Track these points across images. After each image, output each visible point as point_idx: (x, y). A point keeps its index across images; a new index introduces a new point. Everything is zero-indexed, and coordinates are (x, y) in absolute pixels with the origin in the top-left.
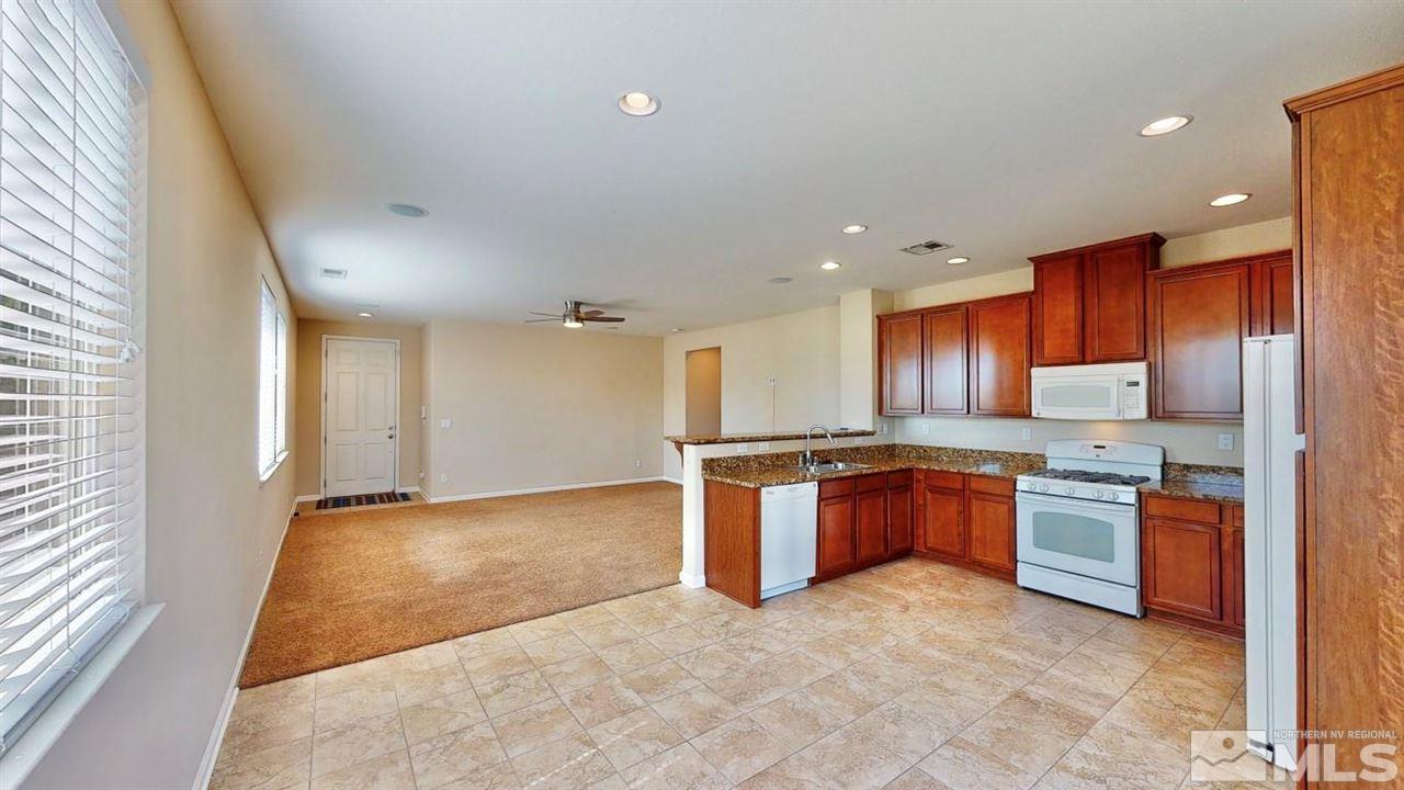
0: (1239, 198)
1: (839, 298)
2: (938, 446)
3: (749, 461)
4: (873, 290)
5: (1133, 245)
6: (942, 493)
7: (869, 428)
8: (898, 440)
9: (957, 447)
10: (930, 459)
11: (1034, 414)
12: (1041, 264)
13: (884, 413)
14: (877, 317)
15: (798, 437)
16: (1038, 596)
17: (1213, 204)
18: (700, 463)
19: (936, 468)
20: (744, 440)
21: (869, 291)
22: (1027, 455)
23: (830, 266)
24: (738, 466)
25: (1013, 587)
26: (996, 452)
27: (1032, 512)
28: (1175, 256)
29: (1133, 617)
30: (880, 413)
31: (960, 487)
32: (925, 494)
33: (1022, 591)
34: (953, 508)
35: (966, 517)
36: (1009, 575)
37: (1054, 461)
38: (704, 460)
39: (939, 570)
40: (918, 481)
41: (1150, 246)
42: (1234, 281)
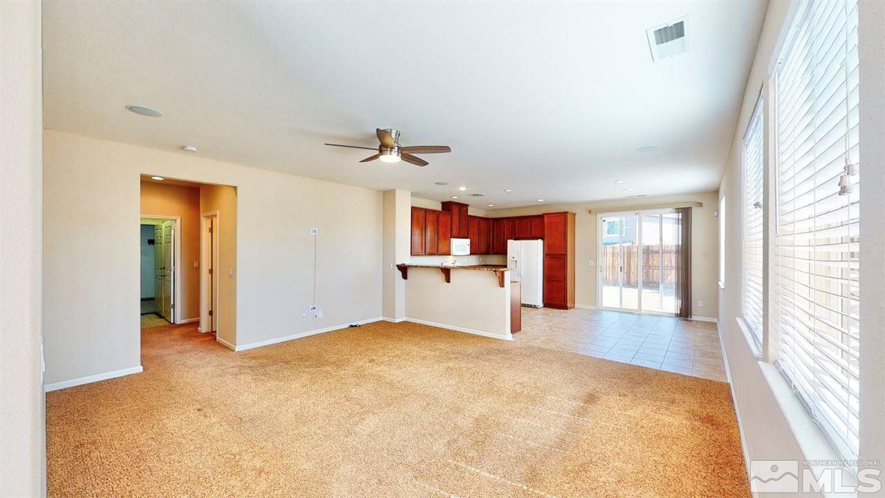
1: (395, 190)
21: (410, 193)
42: (477, 221)
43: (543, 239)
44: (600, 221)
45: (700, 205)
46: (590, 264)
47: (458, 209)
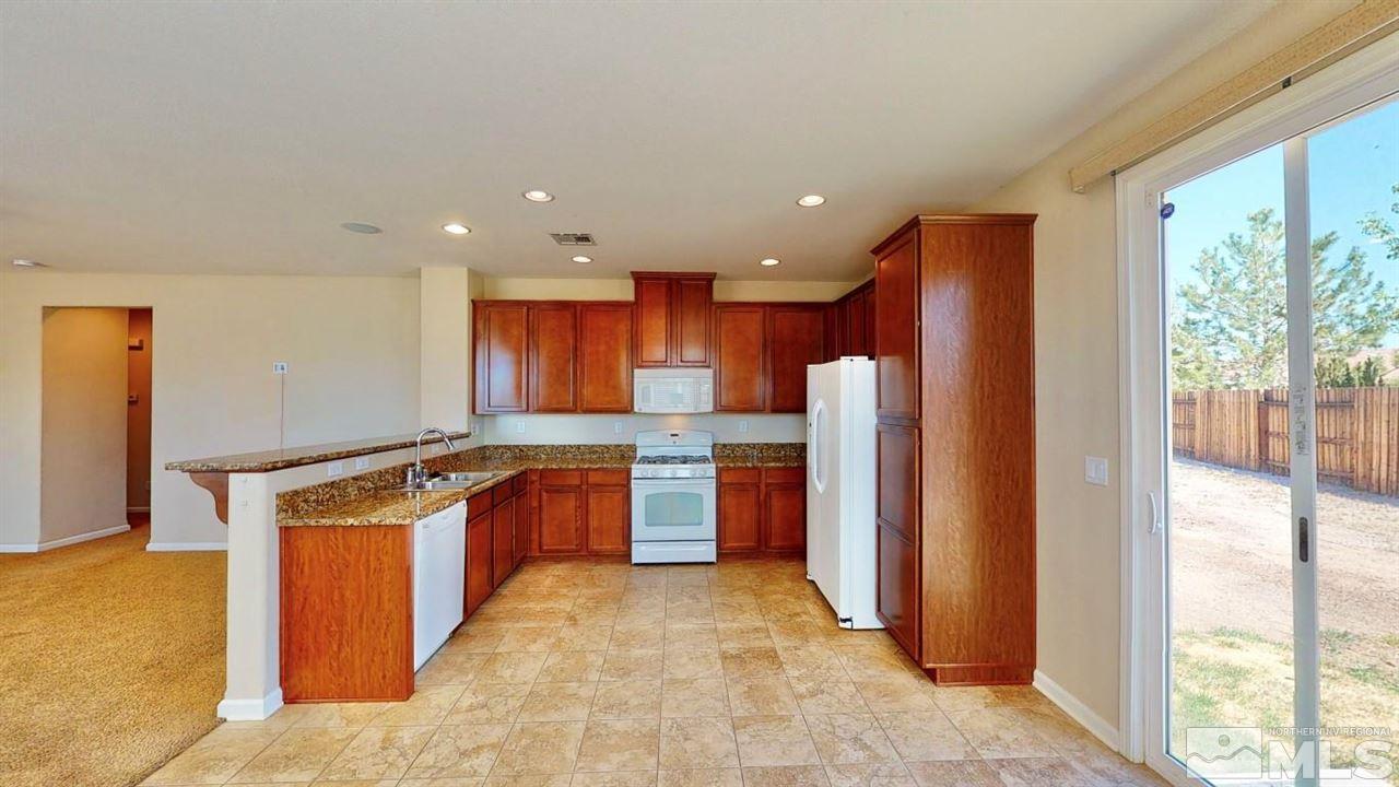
0: (776, 262)
1: (420, 269)
2: (535, 444)
3: (346, 487)
4: (469, 270)
5: (703, 279)
6: (558, 491)
7: (464, 430)
8: (489, 440)
9: (556, 443)
10: (527, 458)
11: (636, 410)
12: (640, 279)
13: (478, 412)
14: (473, 301)
15: (404, 446)
16: (650, 568)
17: (763, 263)
18: (274, 502)
19: (554, 467)
20: (339, 457)
21: (465, 269)
22: (620, 446)
23: (456, 229)
24: (333, 496)
25: (628, 565)
26: (593, 446)
27: (644, 496)
28: (720, 293)
29: (712, 563)
30: (474, 412)
31: (577, 482)
32: (540, 495)
33: (637, 568)
34: (570, 503)
35: (584, 509)
36: (626, 557)
37: (643, 449)
38: (278, 495)
39: (559, 570)
40: (532, 482)
41: (704, 282)
42: (758, 316)
43: (872, 354)
47: (664, 289)
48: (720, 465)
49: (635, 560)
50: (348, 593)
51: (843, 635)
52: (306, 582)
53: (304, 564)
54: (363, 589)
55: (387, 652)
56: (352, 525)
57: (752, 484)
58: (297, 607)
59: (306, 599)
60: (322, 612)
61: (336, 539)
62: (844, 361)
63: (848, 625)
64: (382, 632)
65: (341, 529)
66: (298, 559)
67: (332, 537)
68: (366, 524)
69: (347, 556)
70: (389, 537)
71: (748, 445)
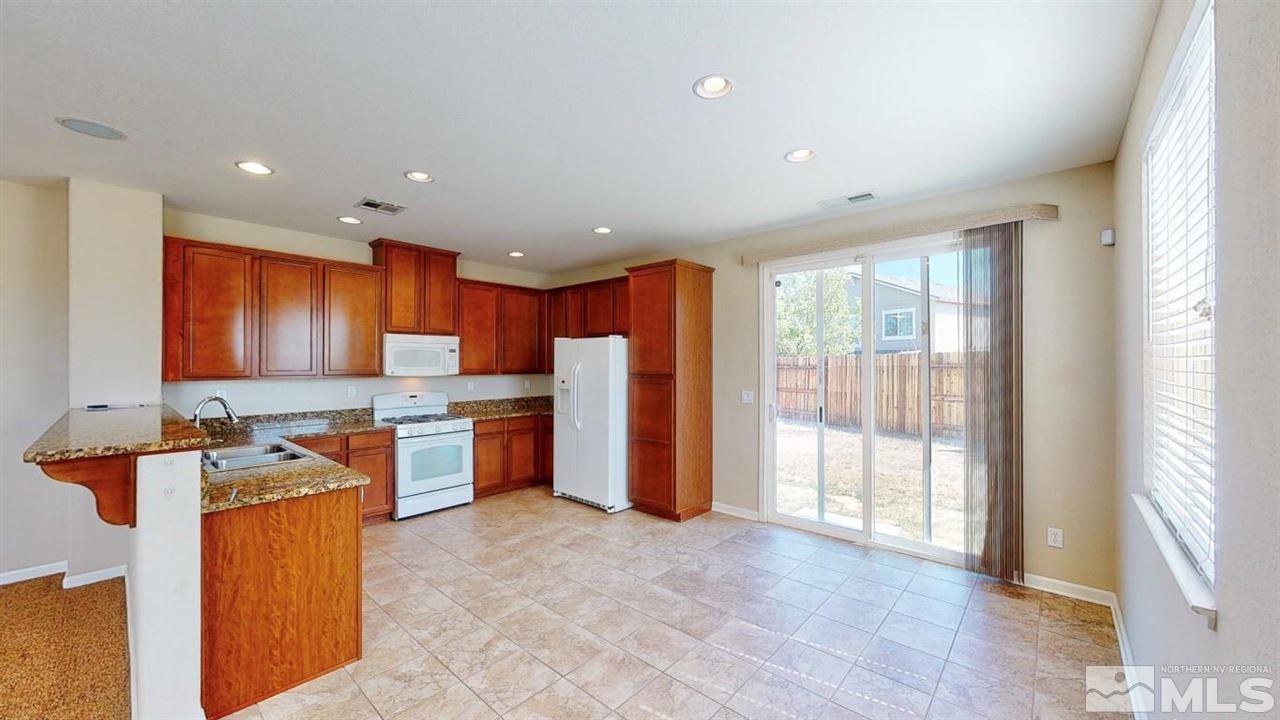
0: (524, 255)
4: (164, 197)
11: (387, 373)
12: (391, 247)
17: (509, 254)
21: (160, 195)
25: (393, 522)
27: (410, 454)
28: (463, 271)
33: (400, 522)
42: (492, 295)
43: (625, 334)
44: (767, 283)
45: (1052, 212)
46: (745, 397)
47: (413, 260)
48: (475, 419)
49: (401, 515)
50: (293, 571)
51: (613, 516)
52: (236, 572)
53: (233, 551)
54: (312, 559)
55: (340, 617)
56: (306, 495)
57: (498, 433)
58: (222, 606)
59: (236, 592)
60: (259, 600)
61: (278, 515)
62: (611, 337)
63: (612, 511)
64: (335, 600)
65: (284, 503)
66: (225, 548)
67: (273, 514)
68: (323, 490)
69: (293, 531)
70: (342, 501)
71: (475, 402)
